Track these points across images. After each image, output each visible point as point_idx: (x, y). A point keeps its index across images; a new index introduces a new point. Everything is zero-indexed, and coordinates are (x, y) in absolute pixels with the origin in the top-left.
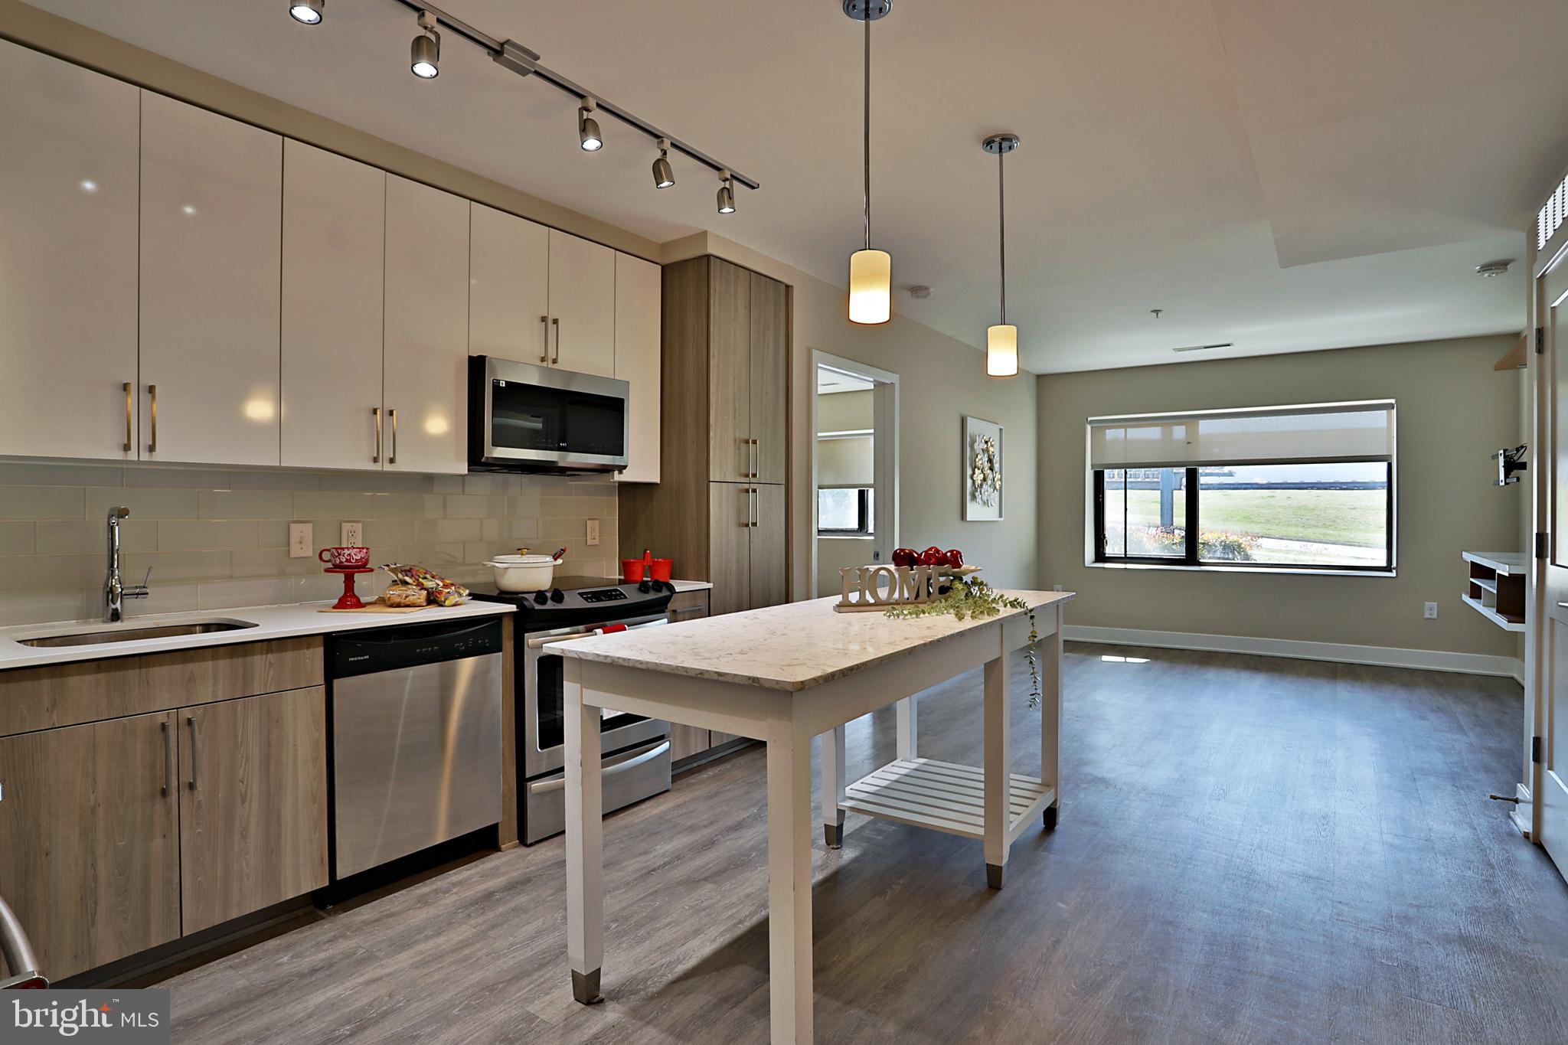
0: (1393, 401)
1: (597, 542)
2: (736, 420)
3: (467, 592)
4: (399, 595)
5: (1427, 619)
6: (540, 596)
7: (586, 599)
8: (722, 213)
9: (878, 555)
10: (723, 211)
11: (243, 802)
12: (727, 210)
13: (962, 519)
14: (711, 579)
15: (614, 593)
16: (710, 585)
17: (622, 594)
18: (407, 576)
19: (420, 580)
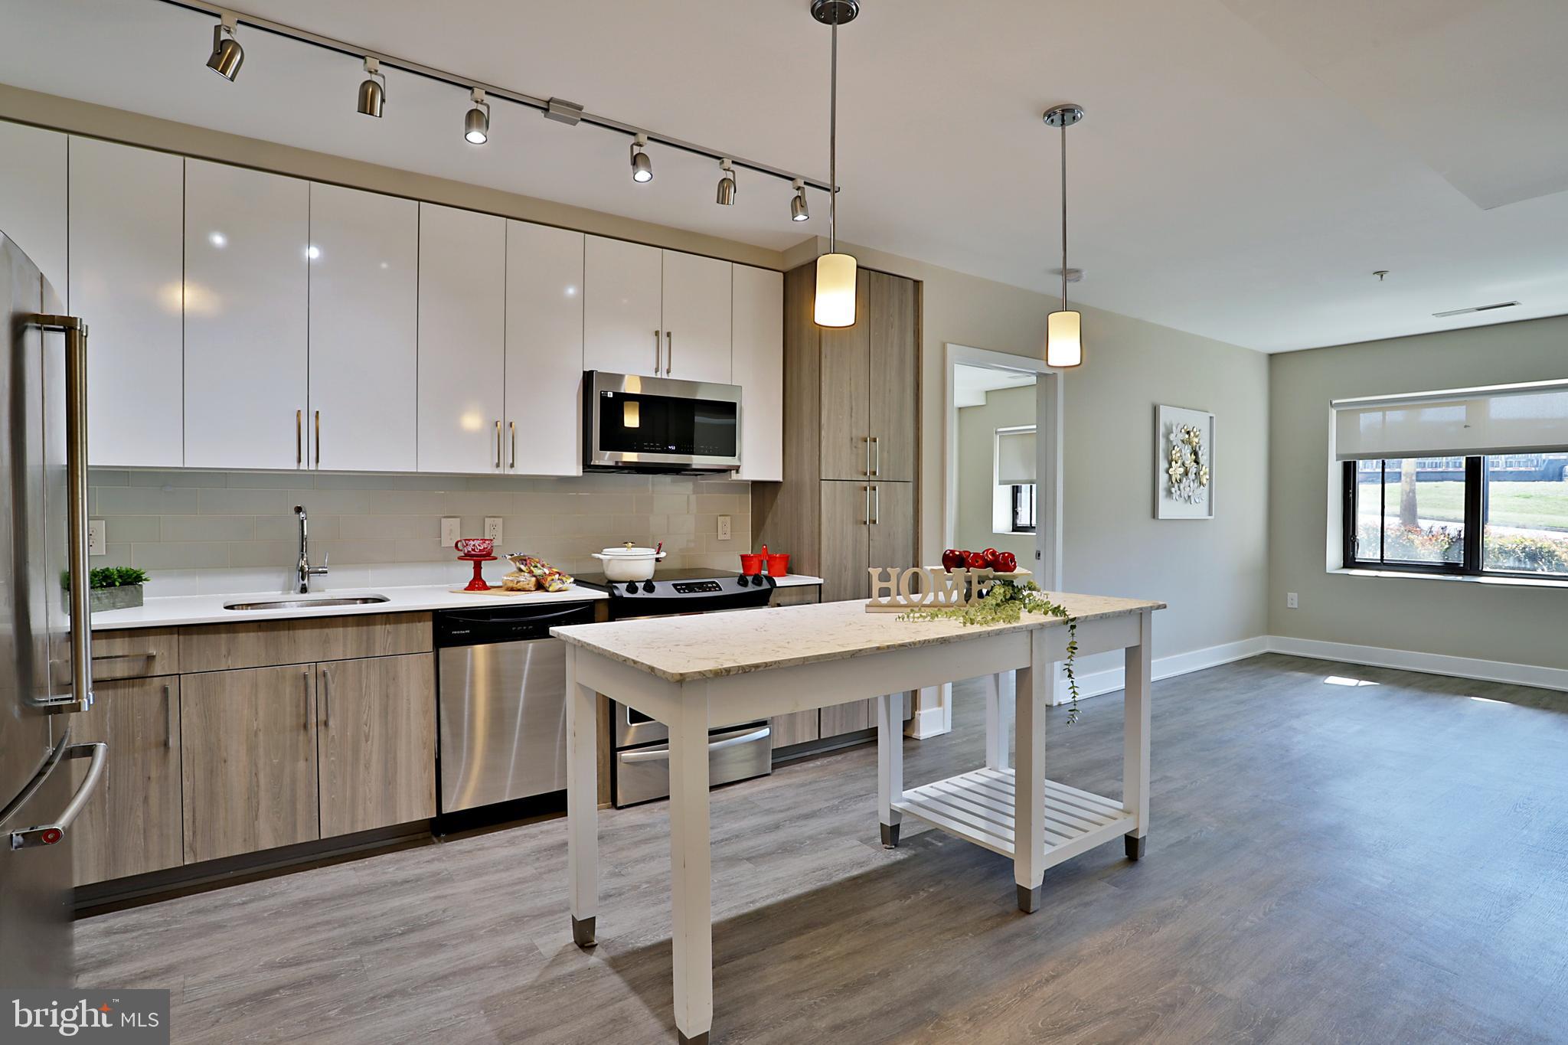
1: (728, 537)
2: (853, 419)
3: (572, 579)
4: (512, 581)
6: (632, 587)
7: (679, 591)
8: (797, 221)
9: (1039, 554)
10: (795, 219)
11: (367, 741)
12: (801, 217)
13: (1154, 517)
14: (822, 575)
15: (710, 585)
16: (821, 581)
17: (718, 586)
18: (523, 564)
19: (532, 568)
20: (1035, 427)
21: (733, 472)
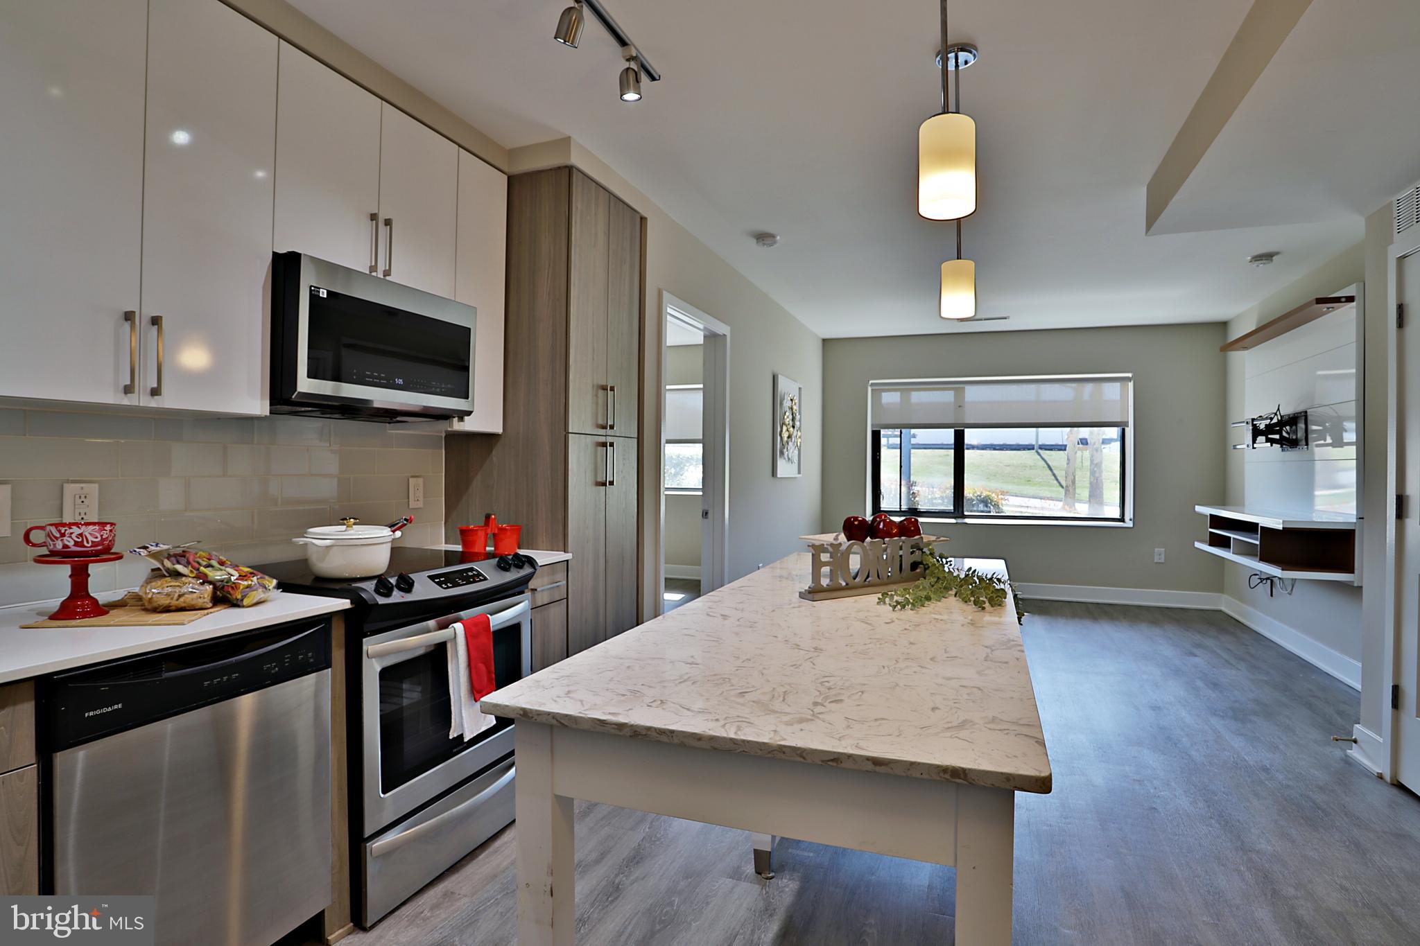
0: (1130, 375)
1: (420, 504)
2: (594, 361)
3: (275, 582)
4: (168, 595)
5: (1157, 563)
6: (383, 587)
7: (439, 584)
8: (626, 101)
9: (706, 513)
10: (628, 96)
12: (631, 96)
13: (773, 476)
14: (570, 550)
15: (470, 574)
16: (568, 556)
17: (479, 574)
18: (178, 563)
19: (202, 569)
20: (701, 386)
21: (456, 420)
